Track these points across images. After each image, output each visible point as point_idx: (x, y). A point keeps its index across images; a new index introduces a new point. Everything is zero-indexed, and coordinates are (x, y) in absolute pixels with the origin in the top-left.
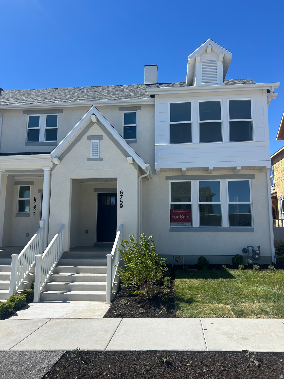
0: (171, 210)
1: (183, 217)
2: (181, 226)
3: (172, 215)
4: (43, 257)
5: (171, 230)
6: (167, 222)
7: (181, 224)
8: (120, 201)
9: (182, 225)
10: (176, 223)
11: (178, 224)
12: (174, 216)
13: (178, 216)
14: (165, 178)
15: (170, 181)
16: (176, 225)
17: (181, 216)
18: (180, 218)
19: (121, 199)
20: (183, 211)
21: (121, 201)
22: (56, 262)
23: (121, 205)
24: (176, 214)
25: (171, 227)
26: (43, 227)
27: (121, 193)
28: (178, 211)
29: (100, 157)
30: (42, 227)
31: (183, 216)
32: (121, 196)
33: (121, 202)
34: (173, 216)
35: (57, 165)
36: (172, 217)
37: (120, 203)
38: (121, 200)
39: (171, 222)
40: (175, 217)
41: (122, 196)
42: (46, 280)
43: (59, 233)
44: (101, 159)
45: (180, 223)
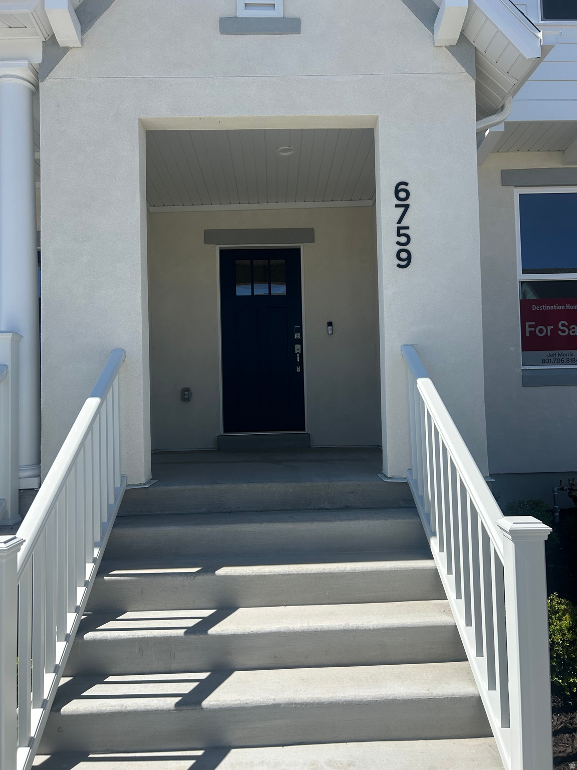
0: (525, 305)
1: (569, 330)
2: (561, 362)
3: (527, 324)
4: (20, 555)
5: (529, 380)
6: (511, 349)
7: (560, 358)
8: (399, 235)
9: (565, 358)
10: (545, 354)
11: (551, 355)
12: (535, 327)
13: (549, 328)
14: (498, 177)
15: (518, 192)
16: (544, 362)
17: (563, 325)
18: (560, 332)
19: (399, 222)
20: (568, 307)
21: (402, 231)
22: (97, 552)
23: (404, 255)
24: (543, 318)
25: (527, 368)
26: (9, 363)
27: (402, 195)
28: (552, 308)
29: (288, 16)
30: (6, 366)
31: (568, 327)
32: (402, 209)
33: (403, 240)
34: (530, 326)
35: (66, 49)
36: (528, 329)
37: (398, 243)
38: (399, 229)
39: (524, 349)
40: (541, 331)
41: (407, 207)
42: (49, 679)
43: (100, 391)
44: (291, 26)
45: (560, 352)
